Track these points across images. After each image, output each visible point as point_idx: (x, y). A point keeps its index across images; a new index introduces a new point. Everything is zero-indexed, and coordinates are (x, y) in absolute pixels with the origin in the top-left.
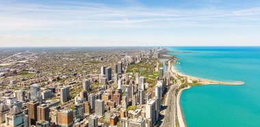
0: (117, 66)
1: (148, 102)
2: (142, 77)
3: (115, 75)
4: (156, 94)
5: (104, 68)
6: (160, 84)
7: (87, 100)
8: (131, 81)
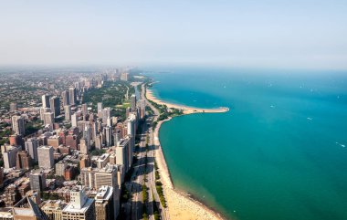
0: (67, 93)
1: (118, 143)
2: (108, 109)
3: (66, 107)
4: (129, 132)
5: (47, 98)
6: (132, 117)
7: (24, 149)
8: (91, 116)
